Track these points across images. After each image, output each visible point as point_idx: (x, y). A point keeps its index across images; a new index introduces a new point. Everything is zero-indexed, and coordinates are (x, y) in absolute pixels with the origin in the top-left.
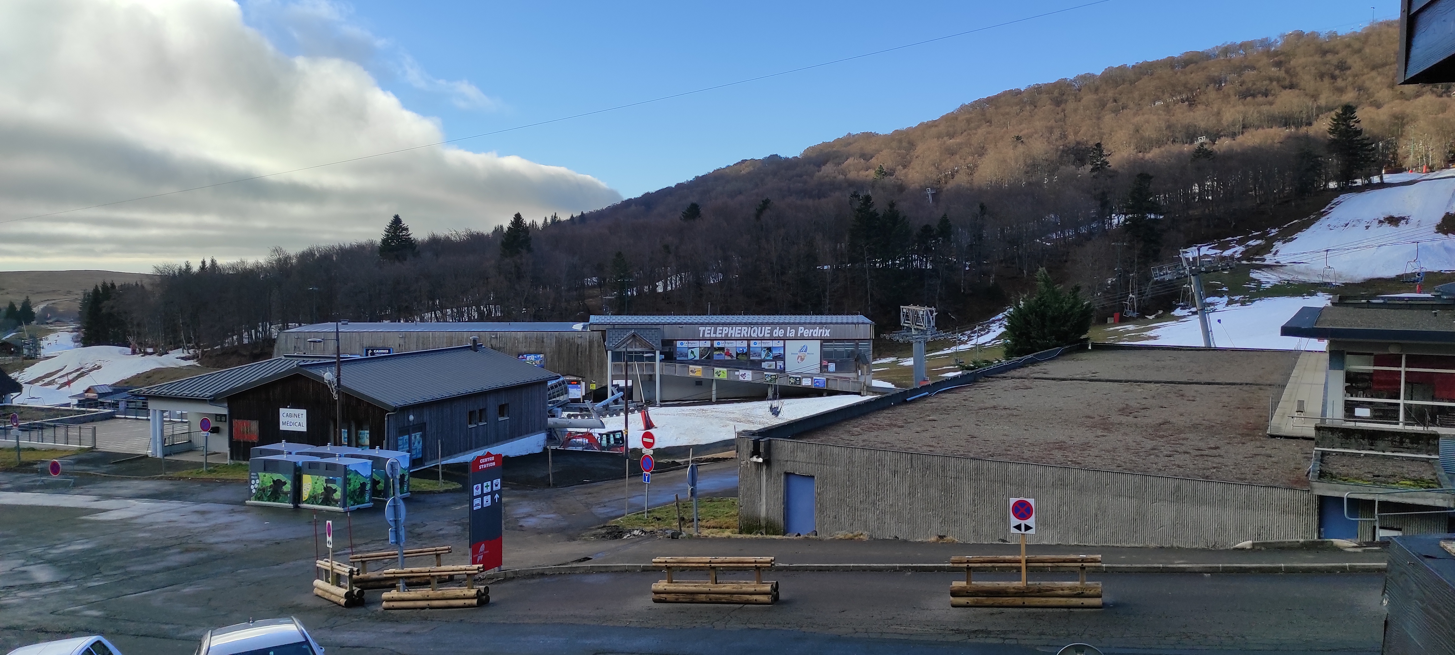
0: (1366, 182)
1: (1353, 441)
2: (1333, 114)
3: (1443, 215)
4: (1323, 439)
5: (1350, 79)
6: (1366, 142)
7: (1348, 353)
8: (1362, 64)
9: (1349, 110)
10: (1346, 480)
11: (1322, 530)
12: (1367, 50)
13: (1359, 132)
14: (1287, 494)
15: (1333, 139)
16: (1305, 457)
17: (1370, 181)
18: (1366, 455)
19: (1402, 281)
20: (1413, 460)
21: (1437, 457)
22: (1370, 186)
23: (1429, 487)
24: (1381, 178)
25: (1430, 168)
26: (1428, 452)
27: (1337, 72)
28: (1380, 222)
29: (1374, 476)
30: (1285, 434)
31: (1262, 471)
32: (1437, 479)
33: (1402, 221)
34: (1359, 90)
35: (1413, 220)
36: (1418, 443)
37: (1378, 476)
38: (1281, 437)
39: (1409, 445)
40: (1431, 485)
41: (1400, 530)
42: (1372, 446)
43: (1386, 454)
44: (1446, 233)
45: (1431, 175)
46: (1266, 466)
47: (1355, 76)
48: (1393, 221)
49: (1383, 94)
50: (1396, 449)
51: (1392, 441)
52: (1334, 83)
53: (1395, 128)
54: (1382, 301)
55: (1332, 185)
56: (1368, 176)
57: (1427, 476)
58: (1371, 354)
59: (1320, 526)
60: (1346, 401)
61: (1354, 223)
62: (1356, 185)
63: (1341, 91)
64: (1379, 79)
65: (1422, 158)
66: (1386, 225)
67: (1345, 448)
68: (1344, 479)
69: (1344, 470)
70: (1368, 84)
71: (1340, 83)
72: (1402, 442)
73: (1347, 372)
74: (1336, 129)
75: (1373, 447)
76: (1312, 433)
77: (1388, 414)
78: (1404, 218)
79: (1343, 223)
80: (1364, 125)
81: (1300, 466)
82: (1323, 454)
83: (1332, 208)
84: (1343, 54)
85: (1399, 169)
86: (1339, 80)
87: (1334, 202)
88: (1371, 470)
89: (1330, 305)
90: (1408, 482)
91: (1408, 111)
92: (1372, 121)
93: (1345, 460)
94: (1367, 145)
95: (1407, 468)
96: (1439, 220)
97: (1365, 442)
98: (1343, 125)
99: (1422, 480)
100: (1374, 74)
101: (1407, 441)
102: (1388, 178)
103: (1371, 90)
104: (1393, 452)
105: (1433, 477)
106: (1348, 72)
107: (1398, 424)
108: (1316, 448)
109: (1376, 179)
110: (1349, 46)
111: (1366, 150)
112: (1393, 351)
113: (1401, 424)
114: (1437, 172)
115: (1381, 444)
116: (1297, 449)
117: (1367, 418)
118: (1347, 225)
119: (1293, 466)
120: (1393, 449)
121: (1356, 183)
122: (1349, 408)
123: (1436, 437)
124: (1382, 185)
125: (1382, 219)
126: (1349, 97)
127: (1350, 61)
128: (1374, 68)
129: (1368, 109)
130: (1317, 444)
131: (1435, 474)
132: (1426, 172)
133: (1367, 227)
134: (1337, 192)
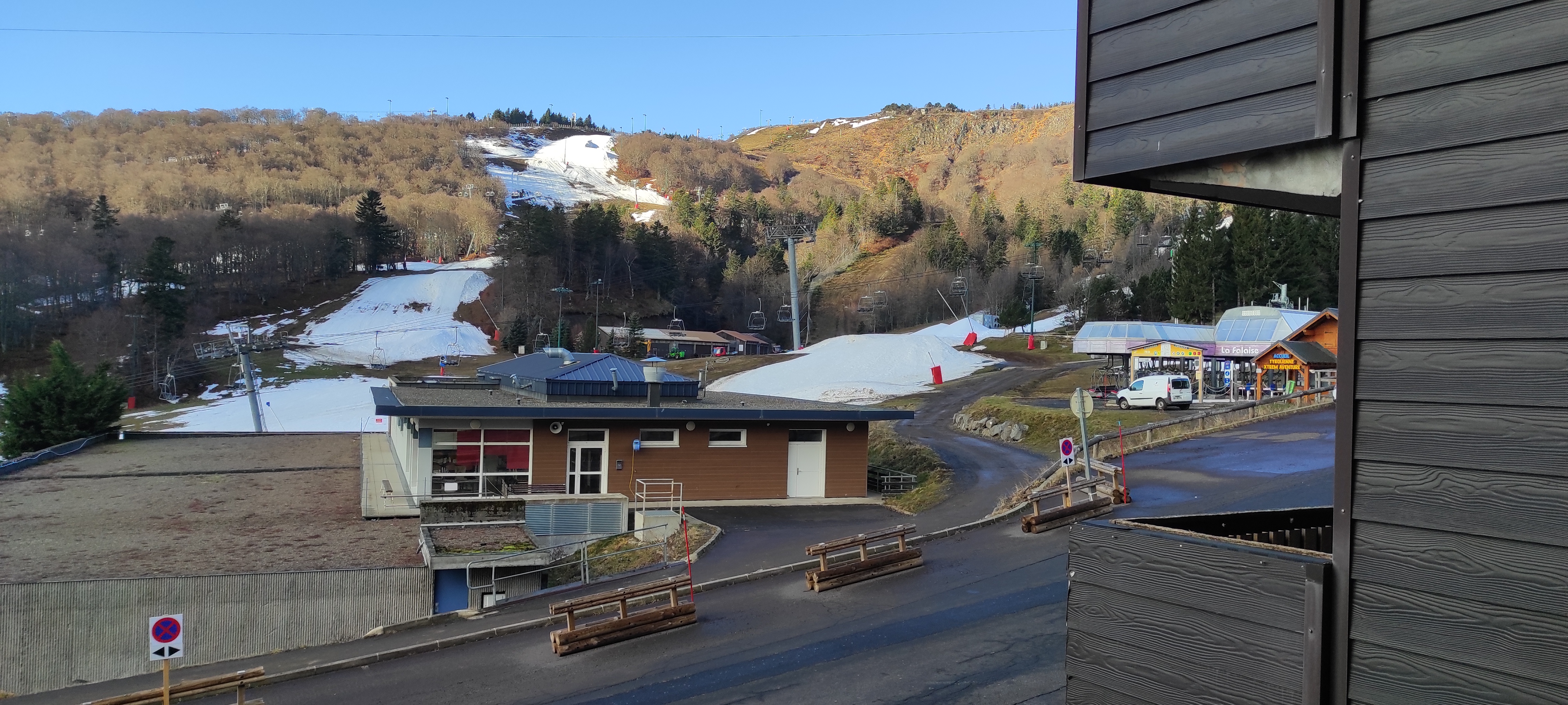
0: (392, 268)
1: (455, 513)
2: (359, 197)
3: (458, 304)
4: (428, 515)
5: (372, 165)
6: (390, 228)
7: (435, 431)
8: (382, 153)
9: (374, 196)
10: (459, 552)
11: (437, 604)
12: (386, 140)
13: (385, 219)
14: (405, 573)
15: (359, 223)
16: (407, 536)
17: (394, 267)
18: (466, 526)
19: (429, 363)
20: (505, 526)
21: (524, 522)
22: (394, 272)
23: (528, 549)
24: (405, 265)
25: (444, 259)
26: (517, 518)
27: (360, 157)
28: (406, 307)
29: (482, 545)
30: (380, 515)
31: (372, 553)
32: (531, 540)
33: (425, 308)
34: (380, 178)
35: (434, 307)
36: (509, 511)
37: (485, 544)
38: (376, 518)
39: (502, 513)
40: (529, 547)
41: (503, 592)
42: (471, 517)
43: (483, 523)
44: (461, 320)
45: (445, 266)
46: (375, 549)
47: (376, 163)
48: (417, 307)
49: (402, 185)
50: (491, 518)
51: (488, 511)
52: (356, 167)
53: (414, 219)
54: (435, 382)
55: (360, 268)
56: (392, 262)
57: (522, 539)
58: (456, 431)
59: (435, 601)
60: (433, 477)
61: (382, 307)
62: (382, 270)
63: (364, 176)
64: (397, 170)
65: (438, 250)
66: (411, 310)
67: (448, 522)
68: (458, 551)
69: (454, 543)
70: (388, 173)
71: (362, 168)
72: (496, 511)
73: (434, 451)
74: (363, 213)
75: (472, 519)
76: (417, 512)
77: (470, 486)
78: (426, 305)
79: (372, 306)
80: (388, 212)
81: (405, 545)
82: (430, 529)
83: (362, 291)
84: (365, 140)
85: (418, 259)
86: (362, 165)
87: (363, 284)
88: (477, 539)
89: (394, 385)
90: (511, 547)
91: (424, 204)
92: (394, 210)
93: (451, 533)
94: (391, 231)
95: (503, 534)
96: (455, 310)
97: (466, 514)
98: (370, 210)
99: (519, 542)
100: (393, 164)
101: (501, 509)
102: (410, 266)
103: (391, 180)
104: (489, 521)
105: (527, 540)
106: (370, 159)
107: (477, 495)
108: (422, 525)
109: (399, 266)
110: (369, 133)
111: (391, 237)
112: (474, 427)
113: (480, 495)
114: (450, 264)
115: (479, 514)
116: (396, 528)
117: (456, 492)
118: (376, 308)
119: (399, 546)
120: (489, 518)
121: (382, 267)
122: (437, 485)
123: (522, 503)
124: (405, 272)
125: (408, 305)
126: (372, 183)
127: (370, 149)
128: (392, 159)
129: (389, 197)
130: (423, 521)
131: (527, 537)
132: (442, 263)
133: (395, 312)
134: (365, 276)
